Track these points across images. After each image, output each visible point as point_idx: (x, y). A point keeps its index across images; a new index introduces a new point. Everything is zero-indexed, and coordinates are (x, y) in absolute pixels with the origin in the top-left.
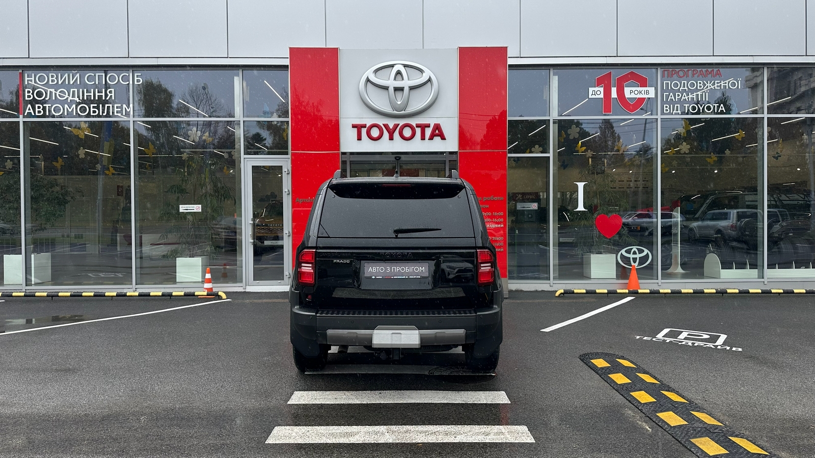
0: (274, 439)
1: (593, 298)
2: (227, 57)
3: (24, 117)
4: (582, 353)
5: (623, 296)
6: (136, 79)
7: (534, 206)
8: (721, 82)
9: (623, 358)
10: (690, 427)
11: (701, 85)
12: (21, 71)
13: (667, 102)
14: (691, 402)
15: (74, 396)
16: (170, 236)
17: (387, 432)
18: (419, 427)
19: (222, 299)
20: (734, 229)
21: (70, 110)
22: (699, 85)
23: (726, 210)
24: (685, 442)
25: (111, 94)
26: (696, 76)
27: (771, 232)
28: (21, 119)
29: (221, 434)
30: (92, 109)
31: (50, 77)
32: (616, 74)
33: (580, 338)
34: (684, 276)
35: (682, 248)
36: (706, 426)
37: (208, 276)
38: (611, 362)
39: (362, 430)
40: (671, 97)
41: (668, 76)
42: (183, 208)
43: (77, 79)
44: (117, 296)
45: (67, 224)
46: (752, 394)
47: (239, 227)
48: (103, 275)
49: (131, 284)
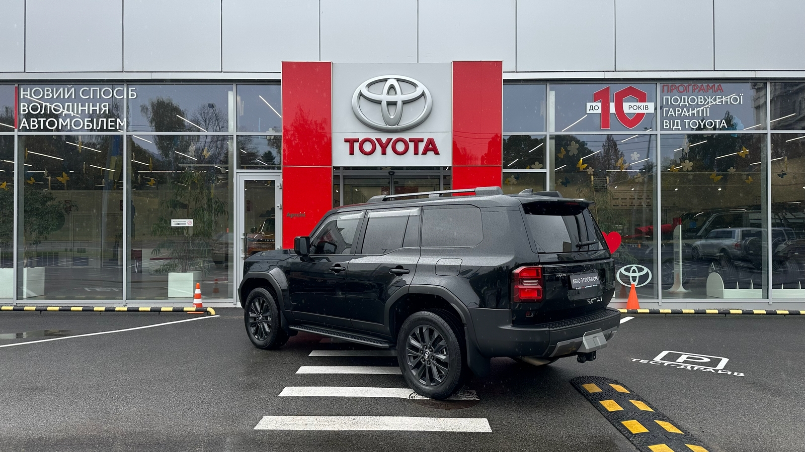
2: (221, 72)
3: (19, 131)
4: (573, 377)
6: (130, 93)
8: (722, 98)
9: (616, 382)
11: (702, 100)
12: (16, 85)
13: (667, 118)
14: (686, 433)
15: (33, 418)
16: (162, 250)
19: (211, 315)
20: (739, 248)
21: (64, 124)
22: (699, 100)
23: (730, 229)
25: (105, 109)
26: (696, 91)
27: (776, 251)
28: (16, 133)
30: (86, 123)
31: (46, 91)
32: (615, 89)
34: (686, 296)
35: (684, 267)
37: (198, 291)
38: (603, 387)
40: (671, 112)
41: (668, 91)
42: (174, 223)
43: (72, 93)
44: (106, 311)
45: (71, 238)
46: (754, 424)
47: (231, 242)
48: (99, 290)
49: (122, 299)
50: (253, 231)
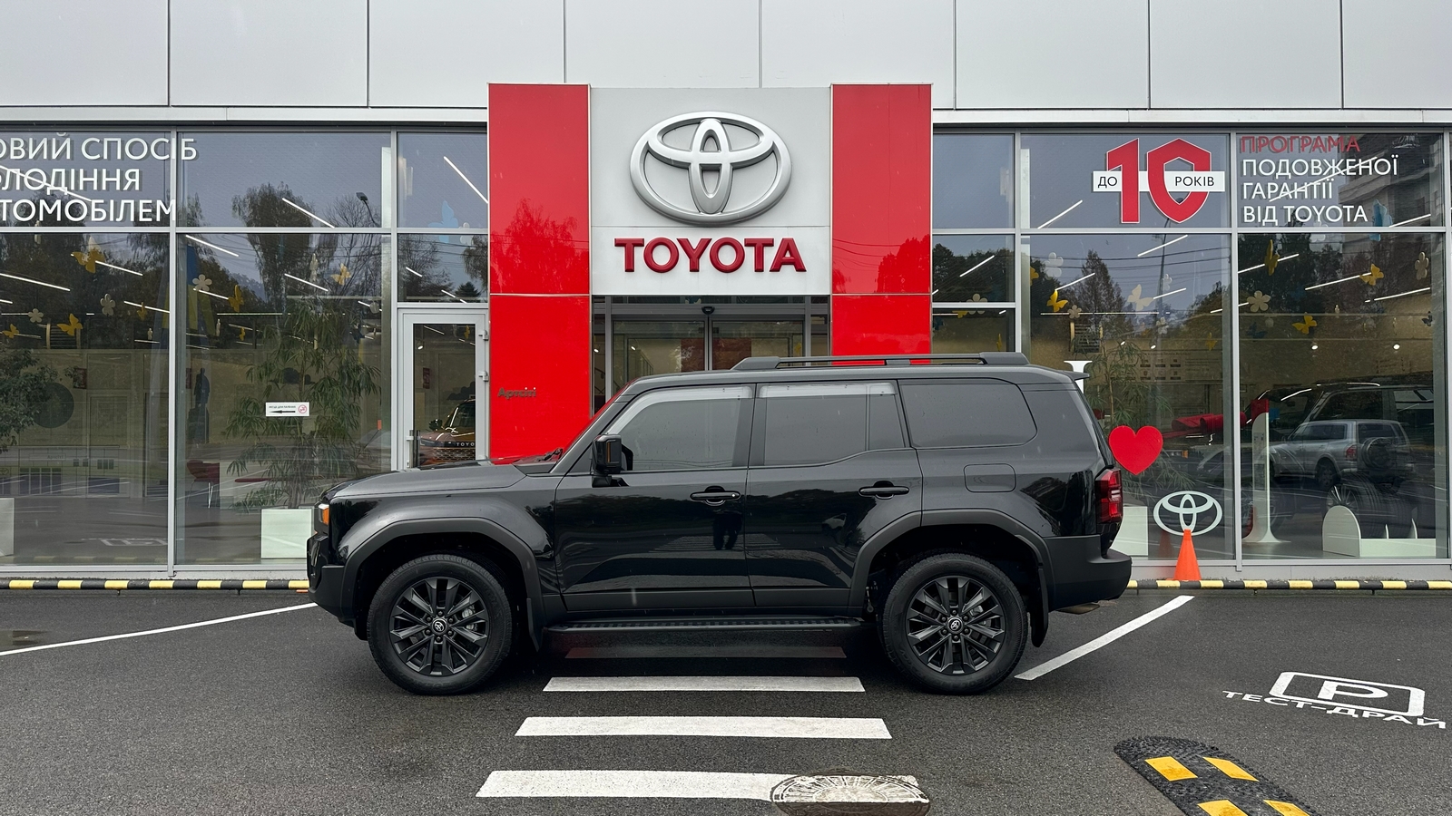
2: (367, 107)
4: (1120, 738)
5: (1169, 594)
6: (184, 149)
8: (1357, 162)
11: (1318, 167)
13: (1250, 201)
16: (249, 465)
20: (1354, 458)
21: (50, 211)
22: (1313, 167)
25: (133, 180)
26: (1307, 149)
30: (94, 210)
31: (12, 144)
32: (1148, 145)
33: (1105, 698)
38: (1194, 764)
40: (1258, 190)
41: (1252, 150)
42: (272, 409)
43: (65, 149)
44: (129, 588)
45: (86, 440)
47: (387, 447)
48: (129, 543)
49: (165, 562)
50: (435, 427)
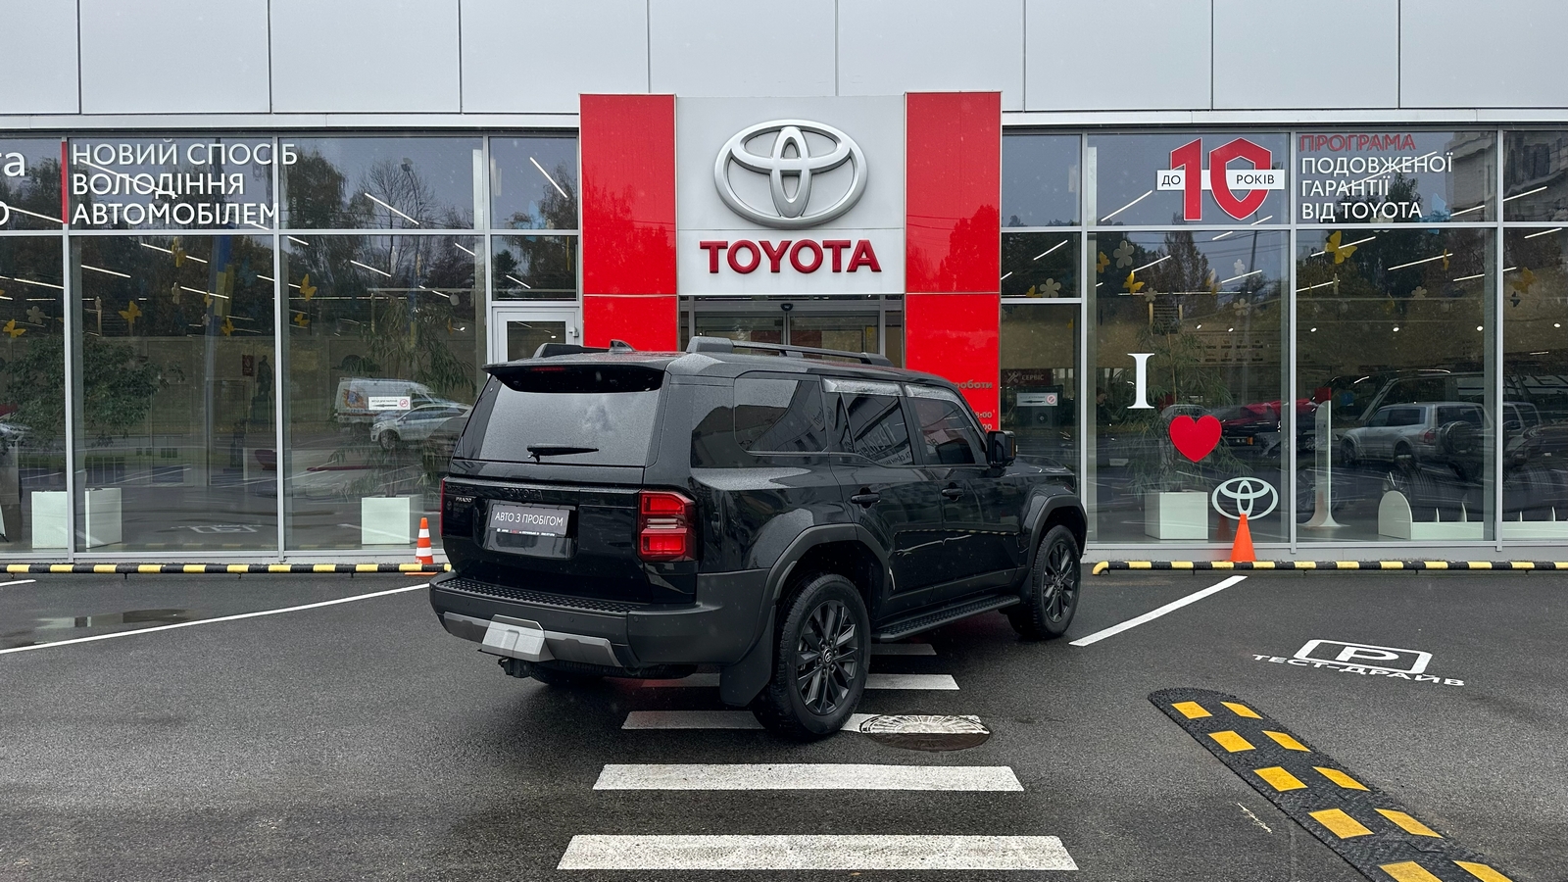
0: (573, 860)
1: (1166, 578)
2: (460, 113)
3: (71, 227)
4: (1154, 689)
5: (1225, 574)
6: (285, 154)
7: (1051, 399)
8: (1413, 159)
9: (1233, 699)
10: (1378, 841)
11: (1375, 165)
12: (64, 140)
13: (1308, 199)
14: (1374, 790)
15: (182, 773)
16: (349, 455)
17: (789, 848)
18: (851, 837)
20: (1432, 442)
21: (159, 215)
22: (1370, 165)
23: (1415, 404)
24: (1370, 870)
25: (238, 184)
26: (1365, 147)
27: (1509, 448)
28: (65, 233)
29: (469, 850)
30: (201, 213)
31: (121, 150)
32: (1215, 143)
33: (1148, 659)
34: (1339, 535)
36: (1408, 838)
37: (424, 533)
38: (1212, 707)
39: (741, 844)
40: (1317, 188)
41: (1311, 148)
42: (375, 403)
43: (171, 154)
44: (250, 571)
45: (148, 428)
46: (1491, 773)
48: (218, 530)
49: (277, 549)
